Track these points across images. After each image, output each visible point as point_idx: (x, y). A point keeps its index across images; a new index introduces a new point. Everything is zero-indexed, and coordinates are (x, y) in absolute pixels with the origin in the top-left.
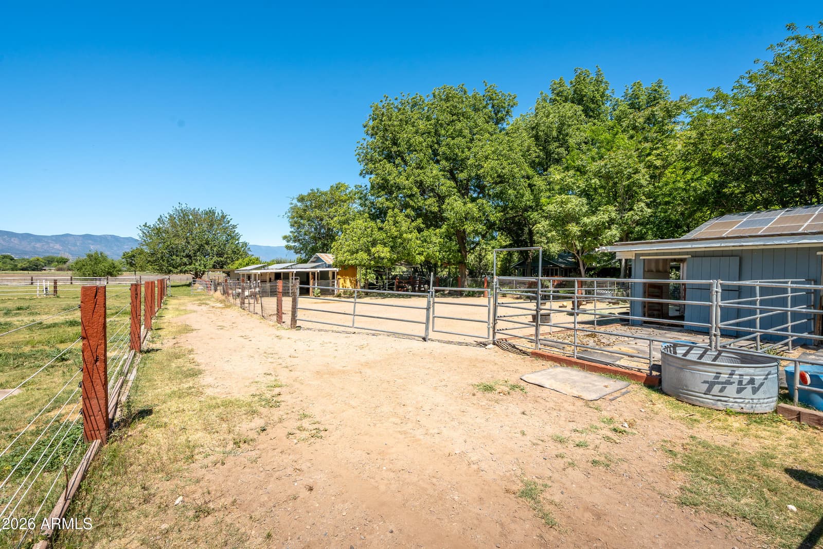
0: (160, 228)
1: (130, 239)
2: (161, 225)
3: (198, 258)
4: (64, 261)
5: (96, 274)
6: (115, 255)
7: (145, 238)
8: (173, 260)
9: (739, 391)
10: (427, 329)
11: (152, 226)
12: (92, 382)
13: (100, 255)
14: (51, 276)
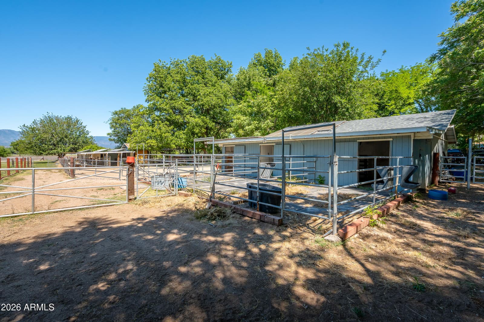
2: (35, 126)
3: (60, 145)
7: (24, 133)
8: (43, 147)
9: (158, 184)
10: (120, 175)
11: (29, 126)
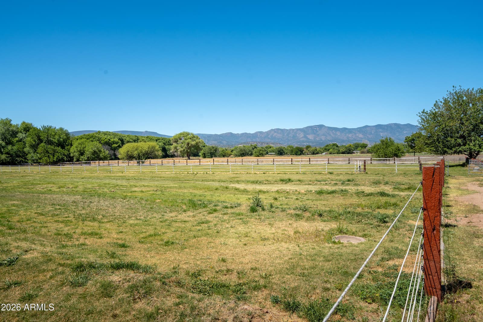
0: (436, 113)
1: (409, 126)
3: (473, 138)
4: (365, 146)
5: (386, 155)
6: (399, 140)
7: (423, 123)
8: (447, 141)
11: (429, 112)
12: (431, 247)
13: (389, 141)
14: (359, 158)
